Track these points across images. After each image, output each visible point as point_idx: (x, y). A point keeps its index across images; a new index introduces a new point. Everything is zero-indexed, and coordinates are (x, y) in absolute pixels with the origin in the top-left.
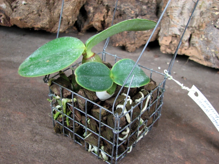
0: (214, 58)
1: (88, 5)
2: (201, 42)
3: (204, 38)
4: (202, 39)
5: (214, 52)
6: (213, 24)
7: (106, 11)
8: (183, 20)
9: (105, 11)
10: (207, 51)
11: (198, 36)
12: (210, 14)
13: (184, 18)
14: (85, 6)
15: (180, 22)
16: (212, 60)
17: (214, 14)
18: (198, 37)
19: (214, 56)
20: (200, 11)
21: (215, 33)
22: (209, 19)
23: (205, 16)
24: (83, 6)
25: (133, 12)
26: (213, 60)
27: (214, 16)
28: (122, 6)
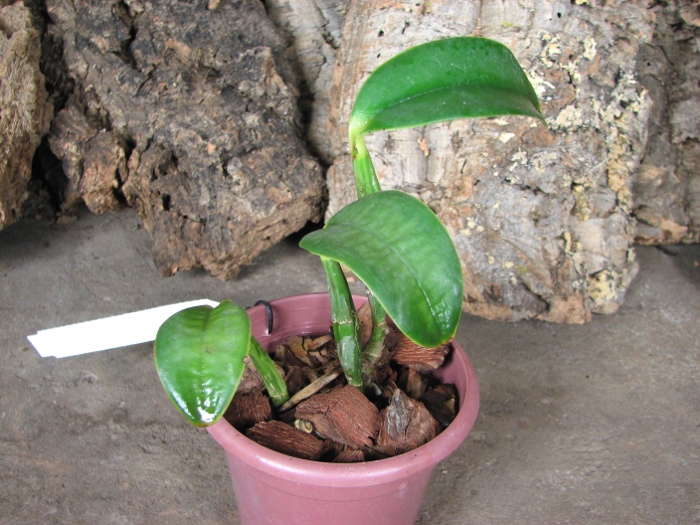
0: (515, 289)
1: (58, 137)
2: (467, 242)
3: (476, 227)
4: (467, 232)
5: (513, 267)
6: (496, 174)
7: (122, 154)
8: (398, 167)
9: (118, 152)
10: (491, 268)
11: (453, 222)
12: (484, 141)
13: (399, 158)
14: (51, 141)
15: (390, 176)
16: (509, 295)
17: (497, 140)
18: (453, 227)
19: (514, 280)
20: (451, 132)
21: (511, 202)
22: (481, 159)
23: (469, 149)
24: (45, 140)
25: (211, 148)
26: (514, 297)
27: (498, 147)
28: (173, 128)
